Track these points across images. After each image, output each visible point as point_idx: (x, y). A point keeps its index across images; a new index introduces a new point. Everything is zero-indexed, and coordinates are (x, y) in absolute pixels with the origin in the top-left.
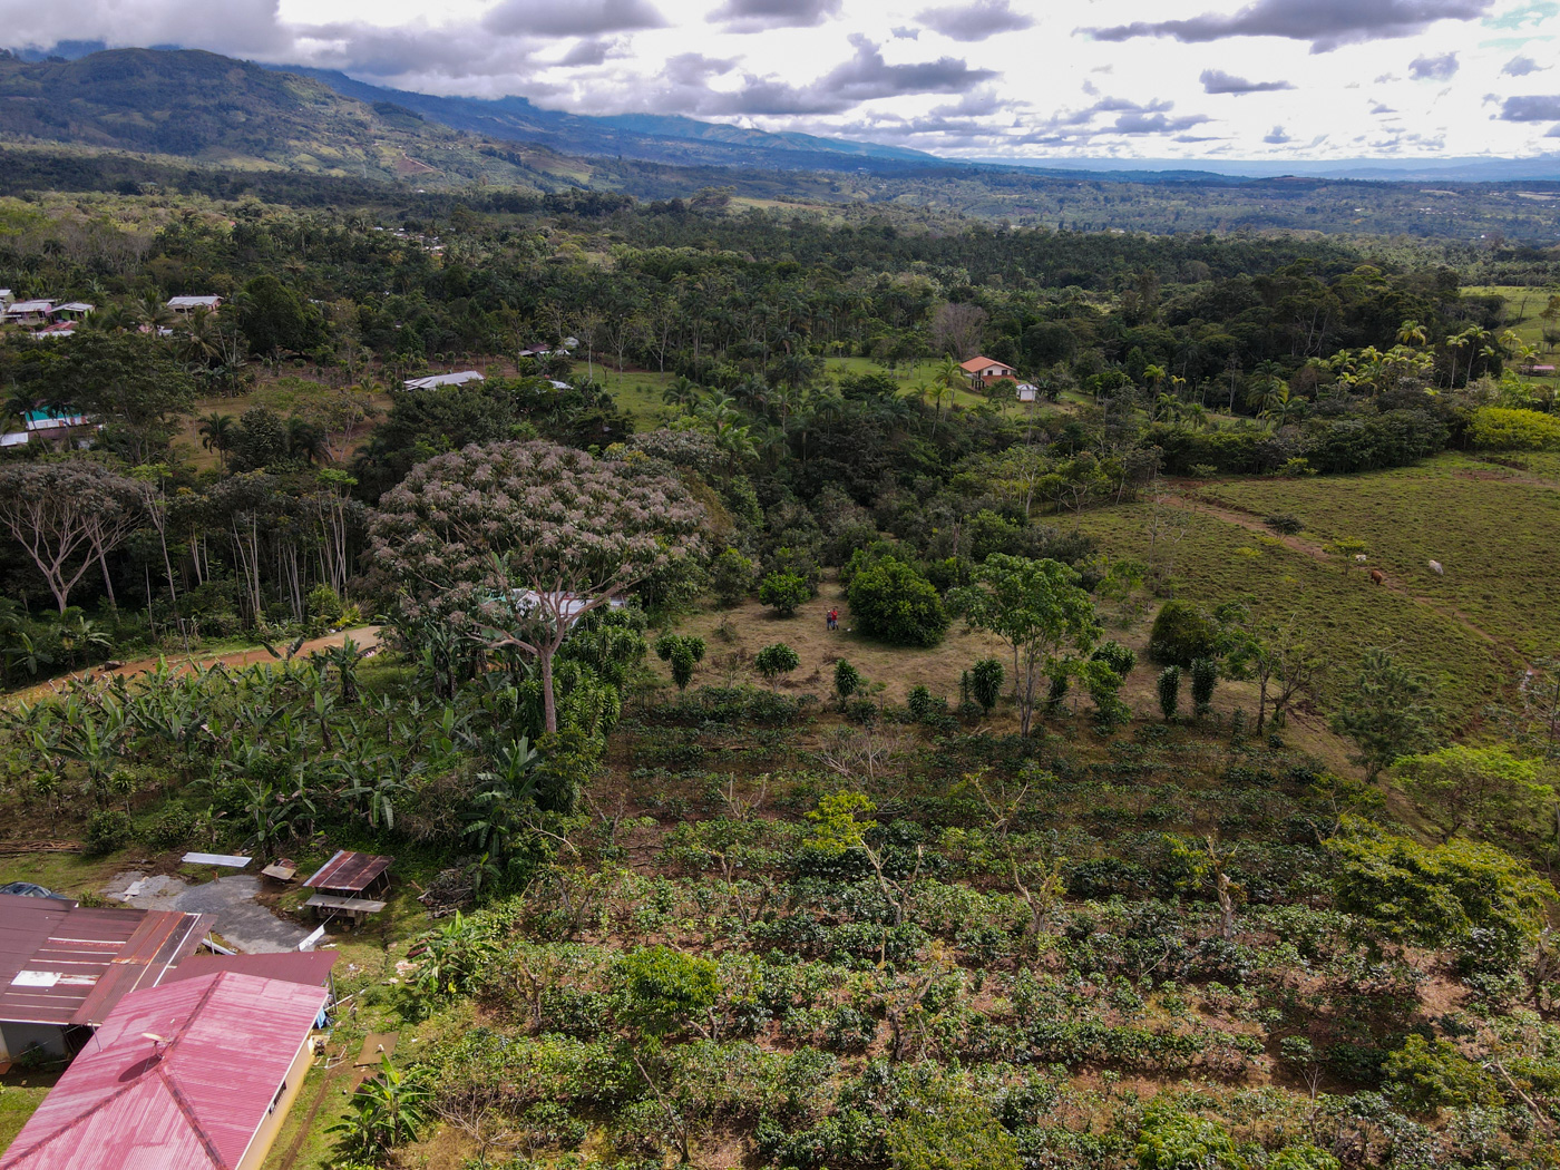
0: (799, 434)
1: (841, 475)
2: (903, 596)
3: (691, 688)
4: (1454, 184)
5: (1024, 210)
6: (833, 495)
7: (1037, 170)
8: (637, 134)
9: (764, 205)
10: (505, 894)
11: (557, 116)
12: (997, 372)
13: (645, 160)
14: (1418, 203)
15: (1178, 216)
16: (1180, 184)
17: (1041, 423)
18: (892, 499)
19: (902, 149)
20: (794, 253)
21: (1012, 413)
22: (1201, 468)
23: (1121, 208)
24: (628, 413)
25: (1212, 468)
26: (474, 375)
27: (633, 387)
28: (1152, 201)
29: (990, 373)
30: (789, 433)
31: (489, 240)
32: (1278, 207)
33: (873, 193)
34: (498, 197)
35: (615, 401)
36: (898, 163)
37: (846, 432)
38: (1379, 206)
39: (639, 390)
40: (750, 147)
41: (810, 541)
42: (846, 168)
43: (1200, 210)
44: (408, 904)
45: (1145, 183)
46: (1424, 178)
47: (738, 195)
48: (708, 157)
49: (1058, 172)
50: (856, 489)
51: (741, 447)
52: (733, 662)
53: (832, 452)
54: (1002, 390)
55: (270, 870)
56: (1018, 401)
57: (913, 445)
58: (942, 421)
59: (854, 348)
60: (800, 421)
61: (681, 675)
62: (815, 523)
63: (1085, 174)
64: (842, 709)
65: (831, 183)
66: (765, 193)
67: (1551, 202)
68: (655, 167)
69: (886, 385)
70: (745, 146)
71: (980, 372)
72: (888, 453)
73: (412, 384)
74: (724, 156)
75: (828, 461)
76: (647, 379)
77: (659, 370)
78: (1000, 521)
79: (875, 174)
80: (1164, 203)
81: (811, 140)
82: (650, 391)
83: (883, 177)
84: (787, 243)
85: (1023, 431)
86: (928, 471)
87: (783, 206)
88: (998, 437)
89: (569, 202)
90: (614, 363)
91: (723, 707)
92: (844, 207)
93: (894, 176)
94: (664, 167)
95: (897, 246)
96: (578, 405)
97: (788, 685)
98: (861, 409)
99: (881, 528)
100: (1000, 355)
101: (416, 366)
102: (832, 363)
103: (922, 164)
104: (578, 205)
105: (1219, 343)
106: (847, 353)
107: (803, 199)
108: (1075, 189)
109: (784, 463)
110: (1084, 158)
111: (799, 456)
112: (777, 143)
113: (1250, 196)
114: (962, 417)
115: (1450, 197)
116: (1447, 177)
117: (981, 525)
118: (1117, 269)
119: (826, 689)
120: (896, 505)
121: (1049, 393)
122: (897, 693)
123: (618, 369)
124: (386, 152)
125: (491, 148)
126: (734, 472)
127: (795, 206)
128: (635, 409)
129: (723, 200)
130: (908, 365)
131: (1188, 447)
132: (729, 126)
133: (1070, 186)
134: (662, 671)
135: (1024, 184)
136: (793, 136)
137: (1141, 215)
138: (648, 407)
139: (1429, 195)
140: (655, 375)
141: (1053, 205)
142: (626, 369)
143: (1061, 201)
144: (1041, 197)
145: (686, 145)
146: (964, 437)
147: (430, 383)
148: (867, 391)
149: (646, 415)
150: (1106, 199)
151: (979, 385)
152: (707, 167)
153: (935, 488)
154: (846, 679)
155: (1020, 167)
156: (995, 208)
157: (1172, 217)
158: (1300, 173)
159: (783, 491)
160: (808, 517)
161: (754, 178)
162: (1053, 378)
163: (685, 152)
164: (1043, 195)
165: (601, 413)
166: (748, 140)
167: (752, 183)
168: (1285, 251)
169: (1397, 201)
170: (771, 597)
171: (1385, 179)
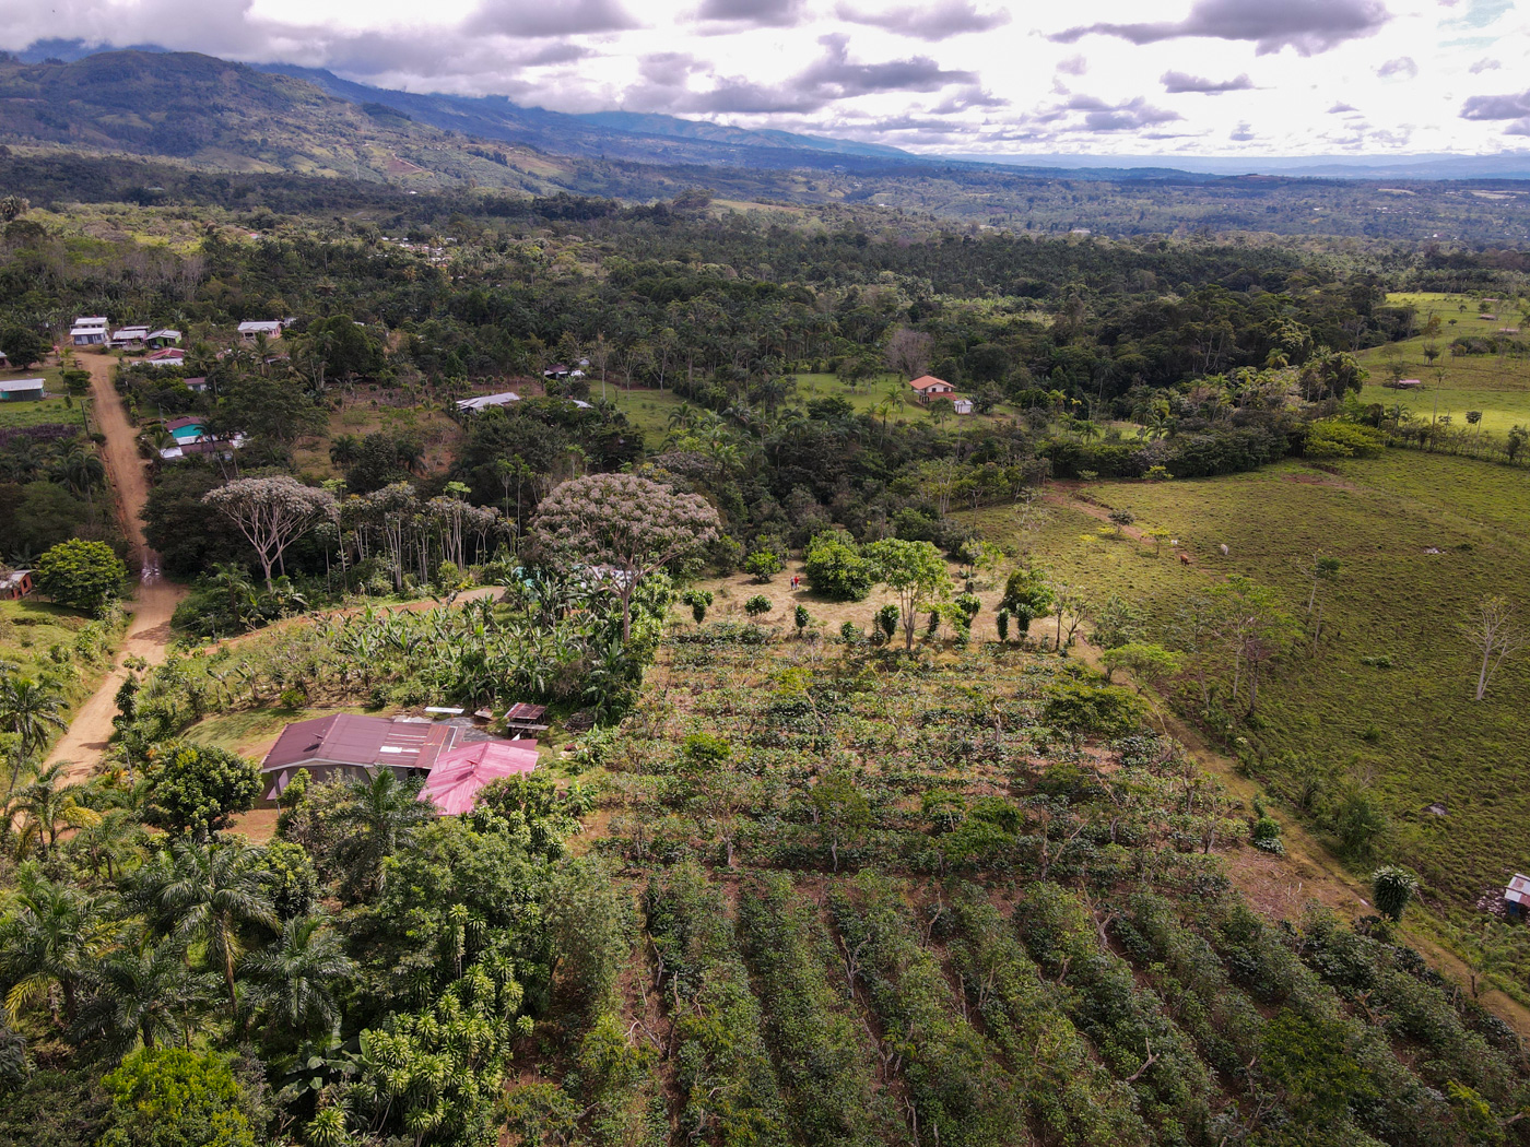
0: (774, 447)
1: (807, 480)
2: (842, 566)
3: (703, 625)
4: (1413, 182)
5: (995, 209)
6: (800, 493)
7: (1009, 168)
8: (619, 132)
9: (742, 207)
10: (610, 725)
11: (538, 112)
12: (940, 389)
13: (627, 159)
14: (1376, 202)
15: (1143, 215)
16: (1147, 183)
17: (969, 435)
18: (844, 498)
19: (877, 146)
20: (771, 263)
21: (950, 425)
22: (1087, 474)
23: (1089, 207)
24: (637, 427)
25: (1093, 474)
26: (511, 396)
27: (639, 403)
28: (1119, 199)
29: (934, 390)
30: (767, 445)
31: (489, 251)
32: (1239, 206)
33: (849, 191)
34: (489, 200)
35: (628, 418)
36: (874, 161)
37: (810, 445)
38: (1337, 205)
39: (644, 406)
40: (729, 144)
41: (781, 531)
42: (823, 166)
43: (1166, 210)
44: (556, 730)
45: (1112, 182)
46: (1386, 175)
47: (718, 197)
48: (687, 156)
49: (1030, 170)
50: (819, 489)
51: (730, 460)
52: (729, 609)
53: (800, 461)
54: (941, 406)
55: (478, 713)
56: (956, 413)
57: (863, 455)
58: (888, 435)
59: (822, 365)
60: (775, 437)
61: (699, 614)
62: (786, 517)
63: (1057, 171)
64: (799, 636)
65: (809, 182)
66: (744, 193)
67: (1505, 201)
68: (637, 166)
69: (844, 406)
70: (724, 144)
71: (926, 389)
72: (844, 461)
73: (463, 403)
74: (704, 154)
75: (796, 468)
76: (649, 396)
77: (658, 387)
78: (918, 516)
79: (851, 173)
80: (1131, 202)
81: (788, 137)
82: (653, 407)
83: (858, 175)
84: (765, 253)
85: (954, 442)
86: (875, 475)
87: (762, 208)
88: (934, 447)
89: (557, 206)
90: (622, 381)
91: (725, 634)
92: (820, 208)
93: (870, 174)
94: (646, 167)
95: (867, 255)
96: (598, 421)
97: (765, 622)
98: (823, 428)
99: (834, 521)
100: (943, 373)
101: (463, 388)
102: (803, 380)
103: (898, 162)
104: (566, 209)
105: (1131, 362)
106: (816, 370)
107: (781, 202)
108: (1044, 188)
109: (762, 470)
110: (1056, 154)
111: (775, 464)
112: (757, 142)
113: (1214, 195)
114: (903, 431)
115: (1407, 196)
116: (1410, 175)
117: (904, 519)
118: (1070, 279)
119: (790, 625)
120: (846, 503)
121: (983, 407)
122: (835, 627)
123: (624, 386)
124: (376, 153)
125: (478, 149)
126: (725, 479)
127: (773, 208)
128: (643, 424)
129: (704, 203)
130: (867, 381)
131: (1078, 457)
132: (709, 124)
133: (1040, 184)
134: (684, 613)
135: (996, 183)
136: (770, 133)
137: (1106, 215)
138: (653, 421)
139: (1387, 194)
140: (655, 391)
141: (1023, 204)
142: (632, 387)
143: (1031, 200)
144: (1012, 197)
145: (668, 143)
146: (905, 448)
147: (478, 403)
148: (828, 411)
149: (651, 428)
150: (1074, 198)
151: (925, 401)
152: (687, 166)
153: (879, 489)
154: (801, 619)
155: (993, 165)
156: (967, 208)
157: (1137, 217)
158: (1264, 171)
159: (761, 491)
160: (781, 512)
161: (733, 177)
162: (986, 395)
163: (665, 149)
164: (1013, 194)
165: (618, 429)
166: (728, 138)
167: (730, 181)
168: (1229, 259)
169: (1355, 201)
170: (755, 569)
171: (1348, 176)
